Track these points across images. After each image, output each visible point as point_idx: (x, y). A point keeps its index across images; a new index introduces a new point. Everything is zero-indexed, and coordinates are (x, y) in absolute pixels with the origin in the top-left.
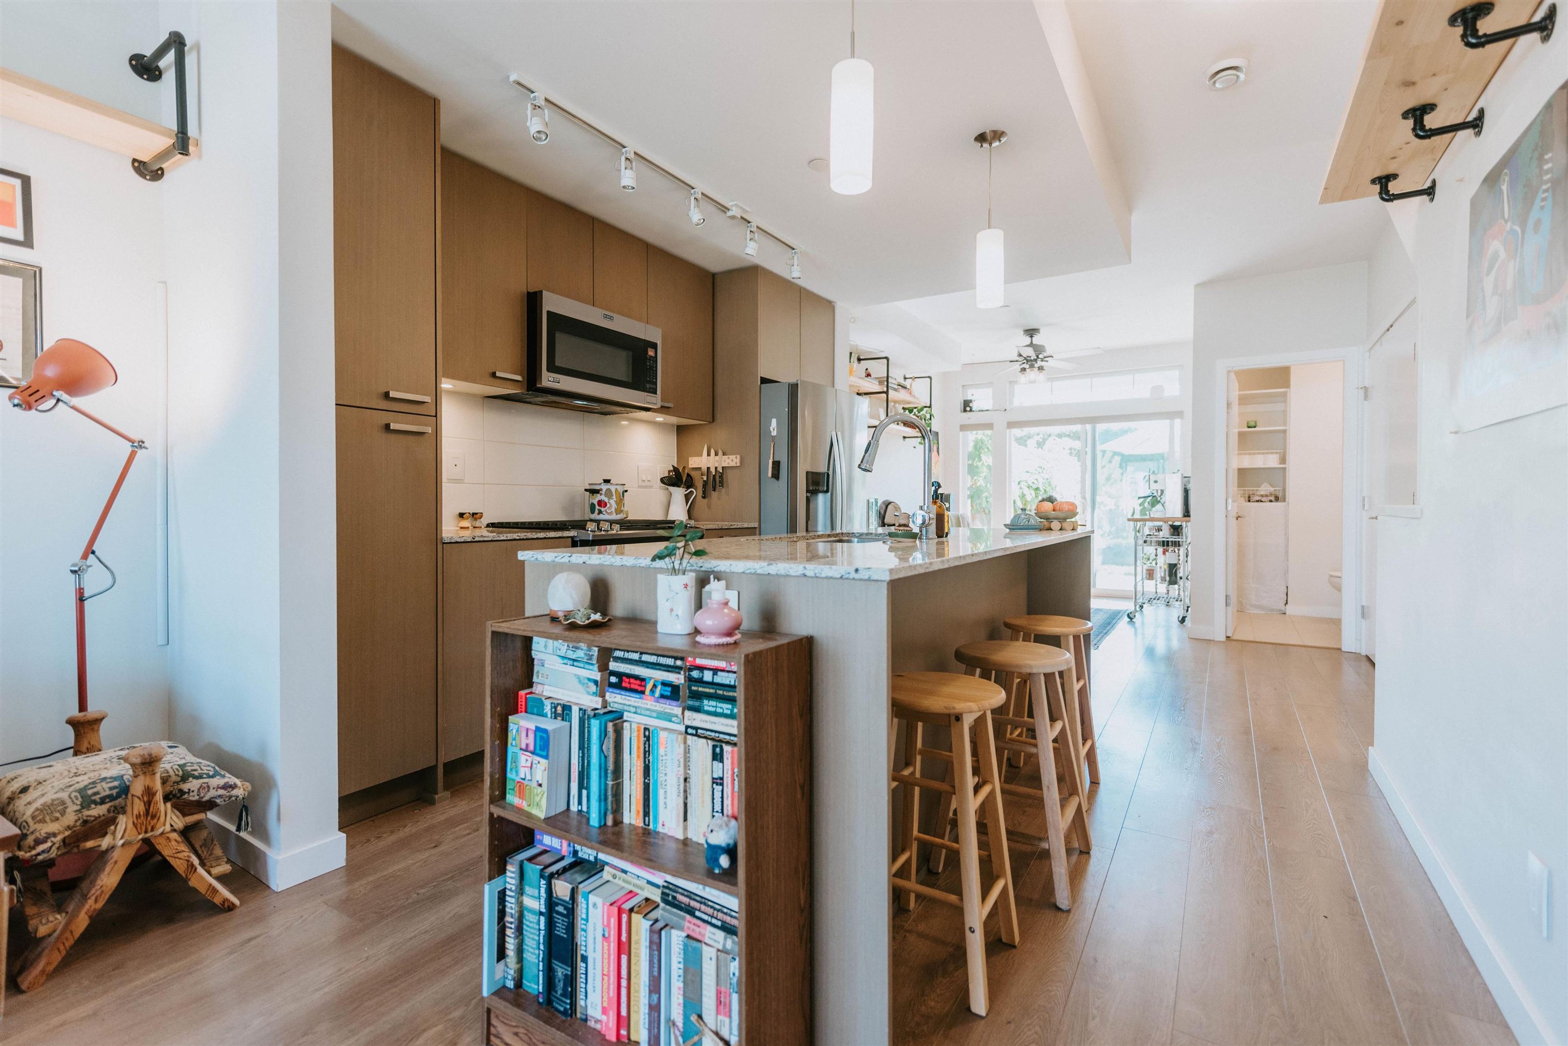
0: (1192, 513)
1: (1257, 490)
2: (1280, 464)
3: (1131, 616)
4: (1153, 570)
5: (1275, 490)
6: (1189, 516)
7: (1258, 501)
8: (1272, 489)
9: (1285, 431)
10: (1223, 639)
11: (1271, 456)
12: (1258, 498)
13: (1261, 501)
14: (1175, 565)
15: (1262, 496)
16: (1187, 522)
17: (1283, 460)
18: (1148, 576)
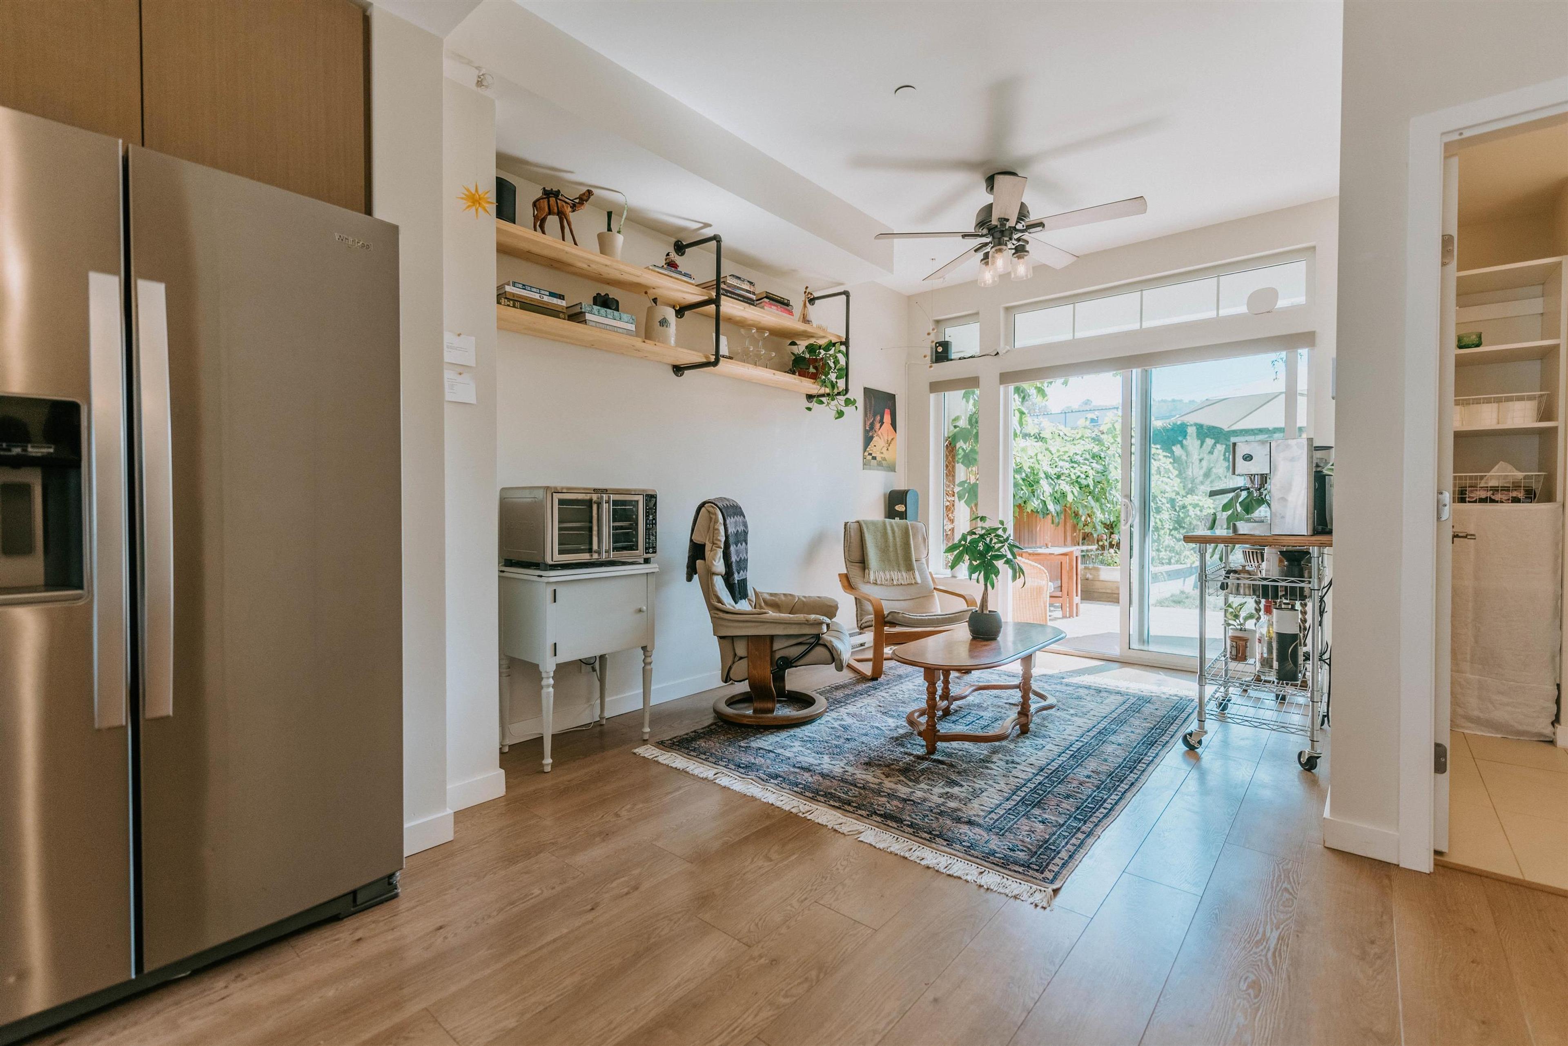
0: (1337, 526)
1: (1482, 478)
2: (1541, 420)
3: (1193, 741)
4: (1246, 640)
5: (1525, 477)
6: (1330, 532)
7: (1483, 500)
8: (1520, 475)
9: (1548, 355)
10: (1425, 864)
11: (1518, 405)
12: (1483, 494)
13: (1493, 501)
14: (1294, 637)
15: (1495, 490)
16: (1322, 545)
17: (1547, 412)
18: (1234, 653)
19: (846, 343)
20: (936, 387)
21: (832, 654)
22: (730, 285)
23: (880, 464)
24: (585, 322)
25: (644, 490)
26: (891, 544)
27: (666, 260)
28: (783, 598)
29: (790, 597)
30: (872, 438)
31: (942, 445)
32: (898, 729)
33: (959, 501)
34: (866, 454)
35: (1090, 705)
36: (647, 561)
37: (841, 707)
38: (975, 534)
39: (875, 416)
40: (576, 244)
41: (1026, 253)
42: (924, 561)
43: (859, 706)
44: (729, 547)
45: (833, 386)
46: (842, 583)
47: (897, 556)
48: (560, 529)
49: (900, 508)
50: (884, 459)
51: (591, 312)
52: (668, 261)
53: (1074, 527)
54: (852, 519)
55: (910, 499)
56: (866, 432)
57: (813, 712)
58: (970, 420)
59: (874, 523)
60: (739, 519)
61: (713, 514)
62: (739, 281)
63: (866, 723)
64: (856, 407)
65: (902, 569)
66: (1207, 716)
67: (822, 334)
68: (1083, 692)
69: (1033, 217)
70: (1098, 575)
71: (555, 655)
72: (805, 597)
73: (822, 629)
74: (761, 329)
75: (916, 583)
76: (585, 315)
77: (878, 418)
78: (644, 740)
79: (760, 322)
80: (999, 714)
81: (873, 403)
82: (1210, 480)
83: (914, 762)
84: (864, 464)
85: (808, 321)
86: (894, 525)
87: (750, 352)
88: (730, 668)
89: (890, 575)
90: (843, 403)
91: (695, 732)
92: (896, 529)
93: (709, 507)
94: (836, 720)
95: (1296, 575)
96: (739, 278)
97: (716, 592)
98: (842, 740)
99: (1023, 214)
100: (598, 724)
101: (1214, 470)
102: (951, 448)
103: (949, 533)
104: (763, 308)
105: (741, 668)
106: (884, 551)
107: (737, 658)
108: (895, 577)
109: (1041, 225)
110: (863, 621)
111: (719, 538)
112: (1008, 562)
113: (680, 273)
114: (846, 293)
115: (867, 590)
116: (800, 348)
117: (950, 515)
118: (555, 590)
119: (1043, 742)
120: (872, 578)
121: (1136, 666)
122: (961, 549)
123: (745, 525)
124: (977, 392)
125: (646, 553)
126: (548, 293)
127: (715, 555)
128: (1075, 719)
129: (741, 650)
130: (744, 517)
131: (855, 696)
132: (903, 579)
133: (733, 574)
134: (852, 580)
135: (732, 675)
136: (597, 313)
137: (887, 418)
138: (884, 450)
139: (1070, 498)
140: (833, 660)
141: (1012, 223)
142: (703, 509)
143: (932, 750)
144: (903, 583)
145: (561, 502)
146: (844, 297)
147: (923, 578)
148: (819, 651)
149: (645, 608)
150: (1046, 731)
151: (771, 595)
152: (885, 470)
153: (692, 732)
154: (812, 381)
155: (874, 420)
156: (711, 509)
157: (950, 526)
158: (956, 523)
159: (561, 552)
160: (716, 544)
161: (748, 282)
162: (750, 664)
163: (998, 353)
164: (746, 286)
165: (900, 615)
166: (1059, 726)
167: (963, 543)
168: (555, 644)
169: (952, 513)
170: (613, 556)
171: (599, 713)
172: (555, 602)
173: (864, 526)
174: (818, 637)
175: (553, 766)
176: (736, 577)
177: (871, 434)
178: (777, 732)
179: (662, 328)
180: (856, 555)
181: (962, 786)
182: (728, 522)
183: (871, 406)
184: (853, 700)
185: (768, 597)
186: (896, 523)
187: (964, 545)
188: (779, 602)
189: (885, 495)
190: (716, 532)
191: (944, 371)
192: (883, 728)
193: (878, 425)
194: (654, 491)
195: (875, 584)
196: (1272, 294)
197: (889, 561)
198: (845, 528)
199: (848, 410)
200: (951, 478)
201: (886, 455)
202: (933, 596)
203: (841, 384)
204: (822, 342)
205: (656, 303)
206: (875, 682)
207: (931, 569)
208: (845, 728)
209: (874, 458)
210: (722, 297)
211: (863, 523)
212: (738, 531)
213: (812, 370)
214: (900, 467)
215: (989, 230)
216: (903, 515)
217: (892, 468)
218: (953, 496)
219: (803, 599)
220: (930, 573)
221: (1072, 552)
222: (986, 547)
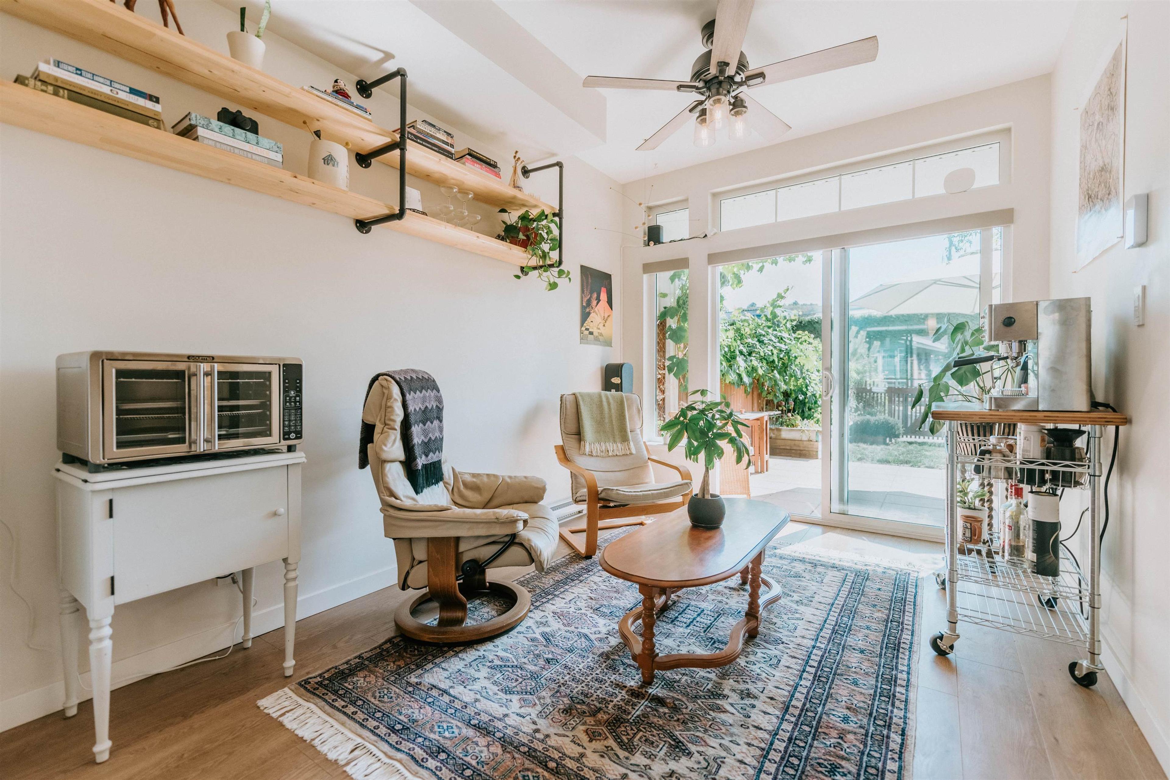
3: (943, 645)
14: (1055, 526)
18: (968, 534)
19: (559, 214)
20: (648, 268)
21: (530, 554)
22: (420, 131)
23: (597, 339)
24: (196, 139)
25: (280, 359)
26: (607, 416)
27: (334, 87)
28: (485, 479)
29: (492, 478)
30: (589, 314)
31: (655, 323)
32: (610, 638)
33: (669, 373)
34: (583, 329)
35: (813, 587)
36: (290, 449)
37: (547, 602)
38: (694, 409)
39: (591, 293)
40: (181, 32)
41: (744, 109)
42: (638, 431)
43: (568, 599)
44: (410, 427)
45: (544, 256)
46: (558, 455)
47: (613, 428)
48: (119, 412)
49: (616, 380)
50: (601, 334)
51: (207, 127)
52: (336, 89)
53: (760, 395)
54: (568, 391)
55: (625, 372)
56: (583, 308)
57: (510, 618)
58: (678, 302)
59: (589, 395)
60: (432, 394)
61: (386, 388)
62: (433, 129)
63: (572, 629)
64: (570, 279)
65: (618, 440)
66: (959, 617)
67: (534, 202)
68: (799, 567)
69: (753, 66)
70: (780, 435)
71: (113, 593)
72: (510, 477)
73: (516, 527)
74: (463, 191)
75: (631, 454)
76: (196, 131)
77: (595, 295)
78: (286, 677)
79: (463, 183)
80: (720, 605)
81: (590, 281)
82: (855, 358)
83: (628, 702)
84: (581, 339)
85: (518, 187)
86: (609, 397)
87: (452, 211)
88: (408, 573)
89: (606, 447)
90: (556, 274)
91: (359, 657)
92: (611, 401)
93: (382, 380)
94: (539, 624)
95: (1068, 457)
96: (434, 126)
97: (387, 483)
98: (541, 662)
99: (742, 66)
100: (239, 648)
101: (859, 351)
102: (662, 326)
103: (661, 402)
104: (464, 164)
105: (420, 574)
106: (600, 423)
107: (414, 562)
108: (610, 449)
109: (762, 75)
110: (578, 495)
111: (392, 417)
112: (732, 441)
113: (352, 104)
114: (559, 165)
115: (583, 462)
116: (513, 217)
117: (661, 387)
118: (111, 501)
119: (777, 653)
120: (587, 449)
121: (838, 530)
122: (679, 427)
123: (439, 400)
124: (686, 271)
125: (285, 439)
126: (128, 90)
127: (386, 438)
128: (801, 608)
129: (420, 553)
130: (438, 391)
131: (565, 584)
132: (618, 450)
133: (415, 459)
134: (568, 452)
135: (409, 582)
136: (217, 130)
137: (604, 296)
138: (601, 326)
139: (761, 372)
140: (532, 560)
141: (731, 71)
142: (377, 383)
143: (648, 682)
144: (618, 454)
145: (120, 373)
146: (557, 168)
147: (638, 449)
148: (515, 552)
149: (282, 510)
150: (775, 631)
151: (474, 475)
152: (601, 345)
153: (355, 658)
154: (524, 249)
155: (591, 297)
156: (384, 383)
157: (662, 397)
158: (666, 393)
159: (121, 445)
160: (388, 425)
161: (445, 132)
162: (431, 570)
163: (706, 236)
164: (444, 137)
165: (615, 492)
166: (787, 621)
167: (682, 419)
168: (112, 579)
169: (663, 384)
170: (218, 446)
171: (243, 634)
172: (111, 516)
173: (580, 398)
174: (514, 536)
175: (113, 752)
176: (421, 462)
177: (588, 310)
178: (464, 651)
179: (326, 166)
180: (572, 427)
181: (690, 754)
182: (408, 397)
183: (587, 283)
184: (562, 590)
185: (468, 478)
186: (612, 395)
187: (683, 422)
188: (481, 486)
189: (602, 368)
190: (389, 409)
191: (655, 253)
192: (593, 637)
193: (594, 302)
194: (299, 359)
195: (591, 455)
196: (968, 174)
197: (604, 432)
198: (561, 400)
199: (562, 282)
200: (662, 354)
201: (603, 330)
202: (648, 466)
203: (554, 255)
204: (534, 213)
205: (319, 137)
206: (588, 562)
207: (645, 439)
208: (547, 638)
209: (591, 333)
210: (408, 141)
211: (578, 395)
212: (426, 407)
213: (521, 236)
214: (616, 341)
215: (706, 82)
216: (619, 388)
217: (608, 343)
218: (664, 369)
219: (508, 480)
220: (644, 442)
221: (763, 417)
222: (708, 425)
